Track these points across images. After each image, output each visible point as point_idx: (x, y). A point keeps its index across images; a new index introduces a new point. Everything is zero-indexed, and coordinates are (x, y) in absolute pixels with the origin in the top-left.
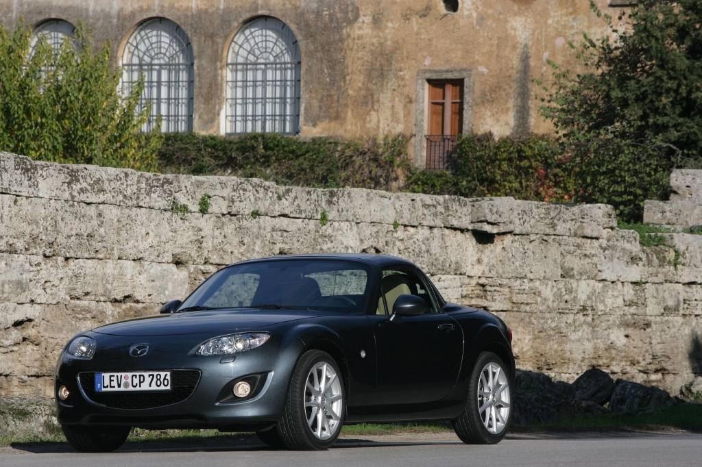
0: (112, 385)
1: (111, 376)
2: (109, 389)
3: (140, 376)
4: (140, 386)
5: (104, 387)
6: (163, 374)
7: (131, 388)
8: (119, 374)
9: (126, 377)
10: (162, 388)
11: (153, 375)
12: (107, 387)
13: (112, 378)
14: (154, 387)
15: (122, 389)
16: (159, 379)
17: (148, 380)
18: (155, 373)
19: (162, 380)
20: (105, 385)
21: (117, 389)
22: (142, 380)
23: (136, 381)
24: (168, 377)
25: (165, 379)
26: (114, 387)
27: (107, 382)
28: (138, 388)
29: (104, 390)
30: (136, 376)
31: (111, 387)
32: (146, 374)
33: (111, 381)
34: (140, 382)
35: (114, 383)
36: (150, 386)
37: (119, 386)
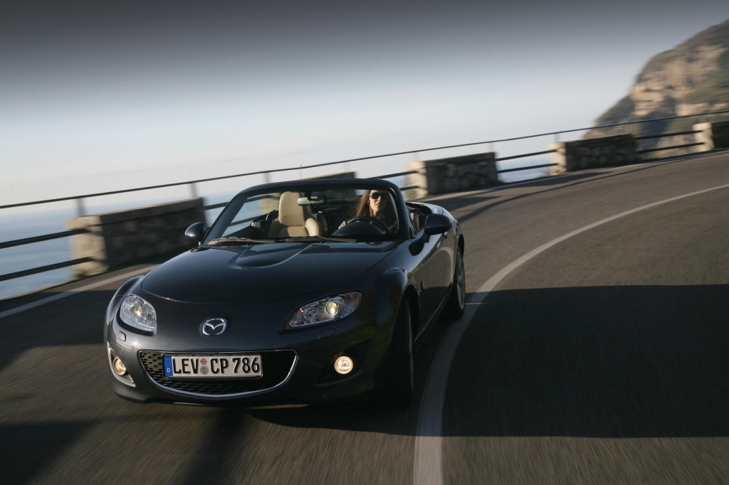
0: (186, 370)
1: (183, 360)
2: (183, 375)
3: (221, 360)
4: (223, 372)
5: (175, 372)
6: (252, 358)
7: (210, 374)
8: (195, 358)
9: (204, 362)
10: (252, 374)
11: (239, 360)
12: (180, 372)
13: (186, 362)
14: (241, 373)
15: (200, 375)
16: (247, 364)
17: (232, 365)
18: (242, 357)
19: (251, 365)
20: (178, 370)
21: (192, 375)
22: (225, 365)
23: (217, 366)
24: (259, 361)
25: (254, 364)
26: (189, 372)
27: (179, 367)
28: (220, 375)
29: (175, 375)
30: (216, 360)
31: (184, 372)
32: (230, 359)
33: (184, 365)
34: (222, 368)
35: (189, 368)
36: (236, 371)
37: (195, 371)
